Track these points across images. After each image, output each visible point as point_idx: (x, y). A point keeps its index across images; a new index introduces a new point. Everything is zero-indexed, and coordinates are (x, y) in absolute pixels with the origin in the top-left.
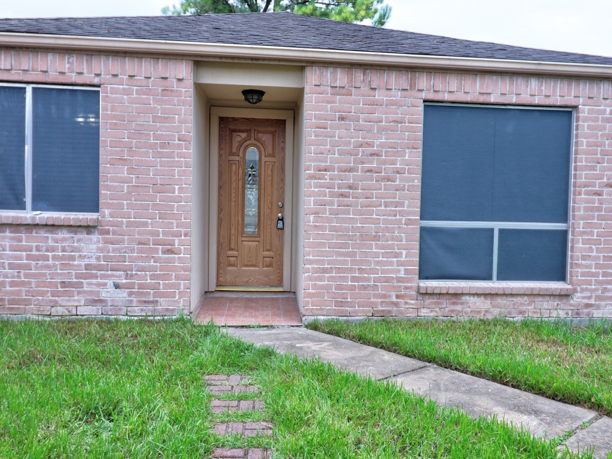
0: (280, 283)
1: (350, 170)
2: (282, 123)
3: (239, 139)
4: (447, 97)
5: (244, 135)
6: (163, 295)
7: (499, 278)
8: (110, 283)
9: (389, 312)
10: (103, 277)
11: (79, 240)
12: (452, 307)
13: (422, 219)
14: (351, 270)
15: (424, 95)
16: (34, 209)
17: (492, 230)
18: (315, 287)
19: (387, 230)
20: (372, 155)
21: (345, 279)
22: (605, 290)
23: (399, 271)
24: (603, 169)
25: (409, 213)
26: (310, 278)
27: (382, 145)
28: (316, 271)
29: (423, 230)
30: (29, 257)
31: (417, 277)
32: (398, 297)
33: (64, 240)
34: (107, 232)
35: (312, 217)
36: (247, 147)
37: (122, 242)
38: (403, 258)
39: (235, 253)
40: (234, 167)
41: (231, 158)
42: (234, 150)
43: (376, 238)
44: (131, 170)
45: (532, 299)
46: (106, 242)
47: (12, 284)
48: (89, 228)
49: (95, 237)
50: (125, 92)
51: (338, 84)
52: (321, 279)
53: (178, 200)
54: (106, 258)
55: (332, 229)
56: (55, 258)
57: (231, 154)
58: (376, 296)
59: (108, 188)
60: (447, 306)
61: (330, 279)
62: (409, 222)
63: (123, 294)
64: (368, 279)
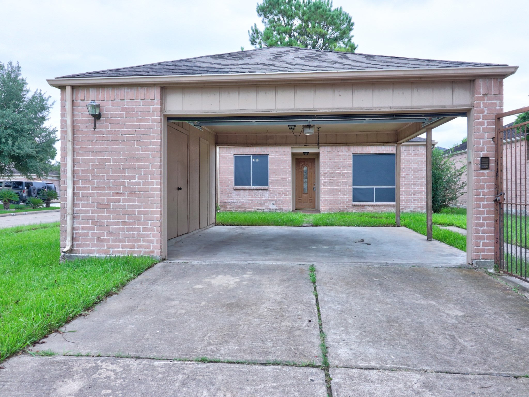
0: (315, 208)
1: (333, 173)
2: (314, 159)
3: (301, 164)
4: (359, 152)
5: (303, 163)
6: (284, 207)
7: (376, 202)
8: (271, 203)
9: (344, 211)
10: (270, 202)
11: (264, 193)
12: (362, 209)
13: (353, 185)
14: (333, 200)
15: (352, 152)
16: (253, 185)
17: (373, 188)
18: (324, 204)
19: (343, 189)
20: (338, 169)
21: (332, 202)
22: (407, 204)
23: (347, 200)
24: (405, 170)
25: (349, 184)
26: (322, 202)
27: (341, 166)
28: (324, 200)
29: (354, 189)
30: (252, 197)
31: (352, 201)
32: (346, 207)
33: (260, 193)
34: (271, 191)
35: (322, 186)
36: (304, 167)
37: (274, 193)
38: (348, 196)
39: (301, 198)
40: (300, 173)
41: (299, 170)
42: (300, 168)
43: (340, 191)
44: (276, 175)
45: (385, 207)
46: (270, 193)
47: (248, 204)
48: (266, 190)
49: (268, 192)
50: (275, 156)
51: (329, 151)
52: (325, 202)
53: (288, 182)
54: (270, 197)
55: (328, 189)
56: (258, 197)
57: (299, 169)
58: (341, 207)
59: (271, 180)
60: (360, 209)
61: (328, 202)
62: (349, 186)
63: (274, 207)
64: (338, 202)
